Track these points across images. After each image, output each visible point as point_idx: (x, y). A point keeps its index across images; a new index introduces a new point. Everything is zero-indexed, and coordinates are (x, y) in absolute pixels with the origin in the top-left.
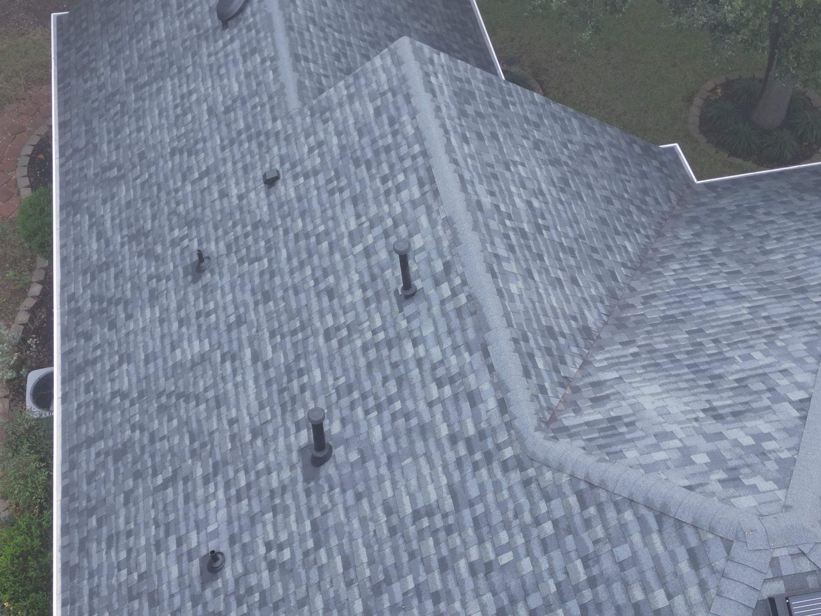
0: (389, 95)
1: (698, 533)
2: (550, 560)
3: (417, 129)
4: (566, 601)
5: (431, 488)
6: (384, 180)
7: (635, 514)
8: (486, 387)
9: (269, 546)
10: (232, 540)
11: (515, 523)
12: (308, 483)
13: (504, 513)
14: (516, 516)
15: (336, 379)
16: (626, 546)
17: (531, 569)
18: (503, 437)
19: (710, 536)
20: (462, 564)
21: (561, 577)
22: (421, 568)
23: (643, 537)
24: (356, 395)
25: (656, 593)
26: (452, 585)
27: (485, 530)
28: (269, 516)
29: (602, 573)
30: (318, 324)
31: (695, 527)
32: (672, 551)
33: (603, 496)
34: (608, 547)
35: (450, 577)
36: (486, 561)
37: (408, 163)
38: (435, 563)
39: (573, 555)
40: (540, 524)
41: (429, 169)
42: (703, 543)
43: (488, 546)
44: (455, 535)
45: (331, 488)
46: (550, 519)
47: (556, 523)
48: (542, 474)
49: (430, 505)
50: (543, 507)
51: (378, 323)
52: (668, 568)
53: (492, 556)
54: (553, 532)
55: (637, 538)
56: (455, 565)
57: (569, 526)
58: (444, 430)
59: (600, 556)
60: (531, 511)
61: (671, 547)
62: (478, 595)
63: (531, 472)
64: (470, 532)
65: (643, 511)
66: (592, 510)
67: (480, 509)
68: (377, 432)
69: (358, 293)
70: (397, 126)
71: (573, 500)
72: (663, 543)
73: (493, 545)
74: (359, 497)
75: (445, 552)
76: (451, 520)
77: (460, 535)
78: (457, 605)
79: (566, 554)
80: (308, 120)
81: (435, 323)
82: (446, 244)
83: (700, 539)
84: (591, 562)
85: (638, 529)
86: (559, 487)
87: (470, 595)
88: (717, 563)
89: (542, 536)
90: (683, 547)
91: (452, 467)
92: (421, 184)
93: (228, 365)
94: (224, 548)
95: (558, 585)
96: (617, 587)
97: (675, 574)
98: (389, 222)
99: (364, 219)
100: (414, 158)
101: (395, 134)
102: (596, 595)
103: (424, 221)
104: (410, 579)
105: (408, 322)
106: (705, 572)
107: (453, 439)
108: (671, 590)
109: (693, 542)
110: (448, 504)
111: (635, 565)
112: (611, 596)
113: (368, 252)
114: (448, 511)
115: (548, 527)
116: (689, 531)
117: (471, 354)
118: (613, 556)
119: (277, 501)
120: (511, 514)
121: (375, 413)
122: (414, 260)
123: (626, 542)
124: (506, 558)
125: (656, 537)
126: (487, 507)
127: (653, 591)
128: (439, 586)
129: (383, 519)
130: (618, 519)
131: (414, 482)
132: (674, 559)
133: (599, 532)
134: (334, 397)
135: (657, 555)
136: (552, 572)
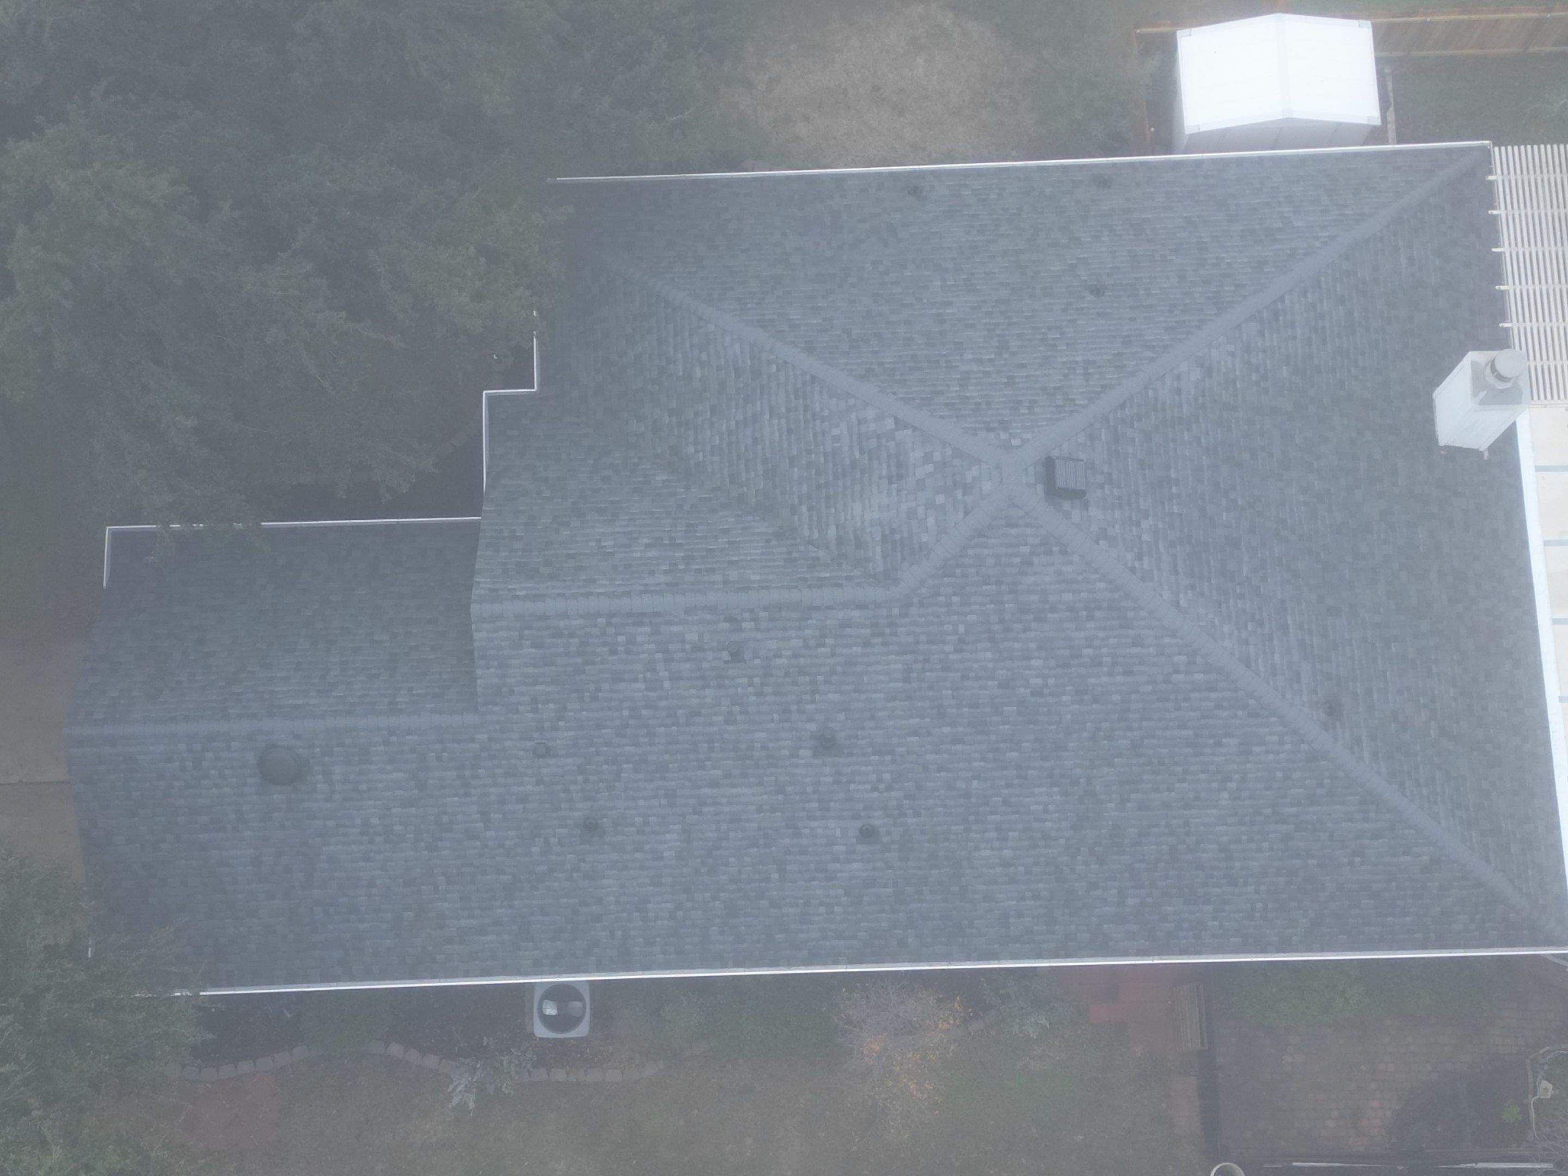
0: (526, 632)
1: (999, 518)
2: (975, 603)
3: (581, 617)
4: (1003, 600)
5: (892, 667)
6: (614, 652)
7: (972, 548)
8: (841, 614)
9: (875, 789)
10: (856, 817)
11: (943, 618)
12: (843, 753)
13: (933, 623)
14: (939, 616)
15: (772, 721)
16: (988, 558)
17: (975, 616)
18: (884, 612)
19: (1004, 513)
20: (952, 657)
21: (988, 599)
22: (942, 684)
23: (987, 547)
24: (794, 708)
25: (1021, 551)
26: (961, 666)
27: (938, 638)
28: (852, 787)
29: (996, 576)
30: (716, 728)
31: (996, 519)
32: (1002, 535)
33: (953, 562)
34: (983, 569)
35: (956, 666)
36: (957, 642)
37: (610, 630)
38: (943, 674)
39: (979, 589)
40: (951, 603)
41: (630, 615)
42: (1006, 517)
44: (932, 657)
45: (857, 737)
46: (951, 596)
47: (955, 594)
48: (921, 594)
49: (904, 670)
50: (941, 599)
51: (745, 681)
52: (1011, 540)
53: (956, 637)
54: (959, 597)
55: (986, 551)
56: (950, 661)
57: (961, 587)
58: (858, 650)
59: (986, 574)
60: (940, 606)
61: (1000, 535)
62: (976, 651)
63: (916, 600)
64: (934, 647)
65: (972, 543)
66: (958, 571)
67: (923, 638)
68: (832, 697)
69: (708, 691)
70: (566, 632)
71: (946, 580)
72: (996, 538)
73: (950, 635)
74: (872, 718)
75: (939, 666)
76: (921, 658)
77: (933, 654)
78: (976, 666)
79: (976, 593)
80: (496, 709)
81: (771, 639)
82: (708, 617)
83: (1003, 518)
84: (988, 581)
85: (982, 549)
86: (934, 586)
87: (973, 657)
88: (1020, 515)
89: (959, 604)
90: (1003, 529)
91: (886, 649)
92: (641, 624)
93: (705, 809)
94: (859, 824)
95: (992, 602)
96: (1008, 570)
97: (1015, 537)
98: (659, 656)
99: (641, 676)
100: (609, 624)
101: (572, 635)
102: (1007, 583)
103: (676, 629)
104: (945, 692)
105: (758, 658)
106: (1021, 522)
107: (866, 644)
108: (1023, 542)
109: (1003, 522)
110: (909, 657)
111: (1000, 557)
112: (1011, 575)
113: (675, 678)
114: (914, 659)
115: (955, 599)
116: (996, 523)
117: (811, 618)
118: (990, 567)
119: (844, 779)
120: (936, 620)
121: (817, 696)
122: (706, 643)
123: (986, 558)
124: (961, 629)
125: (991, 541)
126: (924, 633)
127: (1019, 552)
128: (959, 674)
129: (898, 703)
130: (971, 558)
131: (882, 678)
132: (1007, 535)
133: (973, 570)
134: (787, 725)
135: (1000, 543)
136: (983, 604)
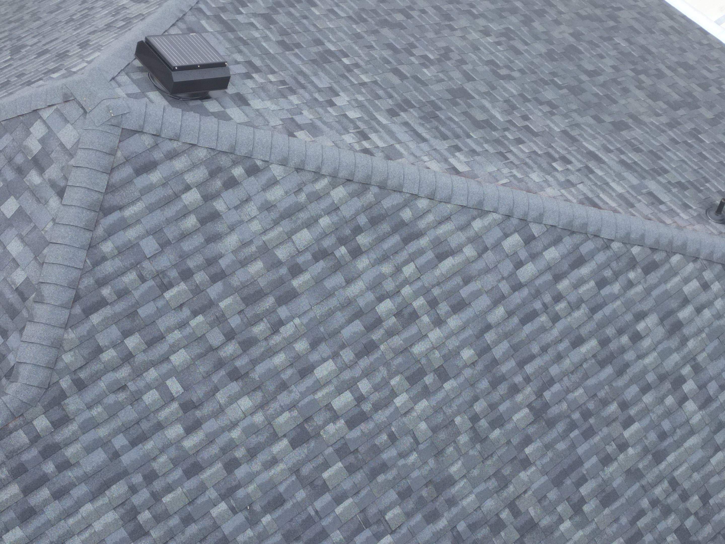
1: (118, 167)
2: (170, 330)
4: (211, 300)
5: (98, 526)
7: (105, 240)
11: (132, 386)
13: (120, 406)
14: (124, 388)
16: (143, 243)
17: (183, 351)
19: (119, 154)
20: (188, 443)
21: (186, 312)
22: (201, 500)
23: (129, 226)
25: (186, 203)
26: (214, 450)
27: (145, 426)
29: (175, 266)
31: (112, 170)
32: (140, 191)
33: (88, 281)
34: (146, 264)
35: (206, 455)
36: (181, 413)
38: (192, 483)
39: (160, 303)
40: (130, 353)
42: (127, 160)
43: (163, 415)
44: (155, 465)
46: (122, 342)
47: (126, 334)
48: (67, 366)
49: (122, 518)
50: (109, 355)
52: (160, 193)
53: (175, 405)
54: (137, 335)
55: (132, 233)
56: (191, 453)
57: (128, 316)
58: (15, 535)
59: (157, 271)
60: (115, 369)
61: (137, 194)
62: (221, 410)
63: (65, 383)
64: (149, 445)
65: (100, 231)
66: (106, 292)
67: (120, 442)
71: (96, 318)
72: (133, 203)
73: (162, 407)
75: (178, 473)
76: (137, 479)
77: (155, 459)
79: (160, 313)
83: (124, 163)
84: (166, 281)
85: (122, 232)
86: (82, 341)
87: (223, 421)
88: (147, 143)
89: (144, 347)
90: (135, 181)
91: (67, 502)
95: (195, 314)
96: (187, 246)
97: (164, 185)
102: (199, 268)
104: (215, 512)
106: (157, 155)
108: (181, 187)
109: (127, 171)
111: (161, 230)
112: (197, 250)
114: (126, 488)
115: (132, 342)
116: (117, 177)
118: (154, 256)
123: (138, 244)
124: (174, 386)
125: (128, 212)
126: (116, 432)
127: (185, 206)
128: (219, 466)
130: (113, 258)
132: (149, 189)
133: (131, 276)
135: (147, 208)
136: (182, 325)
